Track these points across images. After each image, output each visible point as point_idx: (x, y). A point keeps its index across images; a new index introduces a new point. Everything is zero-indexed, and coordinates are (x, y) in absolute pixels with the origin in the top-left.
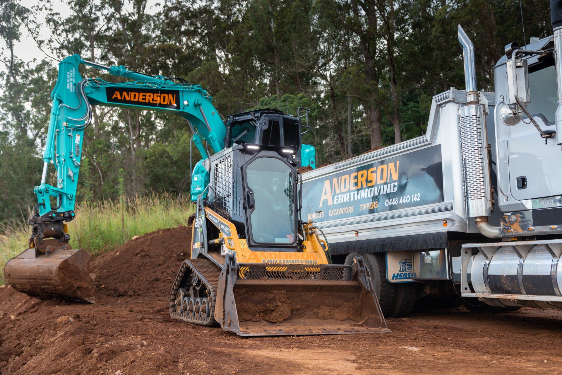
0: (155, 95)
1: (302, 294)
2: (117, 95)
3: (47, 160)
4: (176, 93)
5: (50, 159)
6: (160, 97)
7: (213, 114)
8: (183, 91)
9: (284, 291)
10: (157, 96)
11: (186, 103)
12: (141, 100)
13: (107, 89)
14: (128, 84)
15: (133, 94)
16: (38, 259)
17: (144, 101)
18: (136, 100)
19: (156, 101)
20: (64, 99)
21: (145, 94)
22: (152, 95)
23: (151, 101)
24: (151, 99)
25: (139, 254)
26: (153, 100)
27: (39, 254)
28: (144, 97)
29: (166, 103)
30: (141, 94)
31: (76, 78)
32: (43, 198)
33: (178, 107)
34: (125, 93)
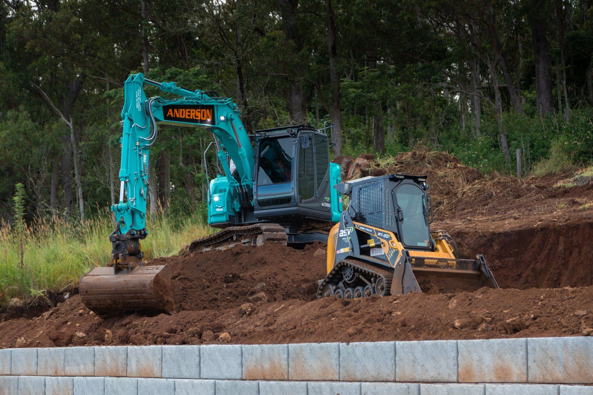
0: (197, 110)
1: (446, 279)
2: (171, 112)
3: (124, 179)
4: (211, 108)
5: (126, 178)
6: (200, 112)
7: (240, 128)
8: (217, 105)
9: (435, 276)
10: (198, 112)
11: (222, 118)
12: (187, 117)
13: (164, 107)
14: (178, 102)
15: (181, 111)
16: (118, 275)
17: (189, 118)
18: (184, 117)
19: (198, 117)
20: (133, 118)
21: (189, 110)
22: (194, 110)
23: (194, 118)
24: (194, 114)
25: (177, 277)
26: (195, 116)
27: (118, 270)
28: (189, 114)
29: (205, 118)
30: (187, 110)
31: (142, 97)
32: (122, 216)
33: (213, 122)
34: (176, 111)
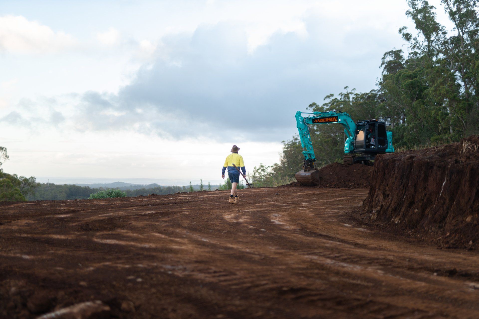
2: (316, 121)
4: (336, 117)
6: (331, 119)
7: (351, 122)
8: (339, 116)
11: (340, 120)
12: (324, 121)
13: (313, 120)
15: (321, 119)
16: (305, 172)
18: (322, 121)
22: (328, 119)
26: (328, 120)
29: (333, 121)
30: (324, 119)
33: (338, 121)
34: (318, 120)
